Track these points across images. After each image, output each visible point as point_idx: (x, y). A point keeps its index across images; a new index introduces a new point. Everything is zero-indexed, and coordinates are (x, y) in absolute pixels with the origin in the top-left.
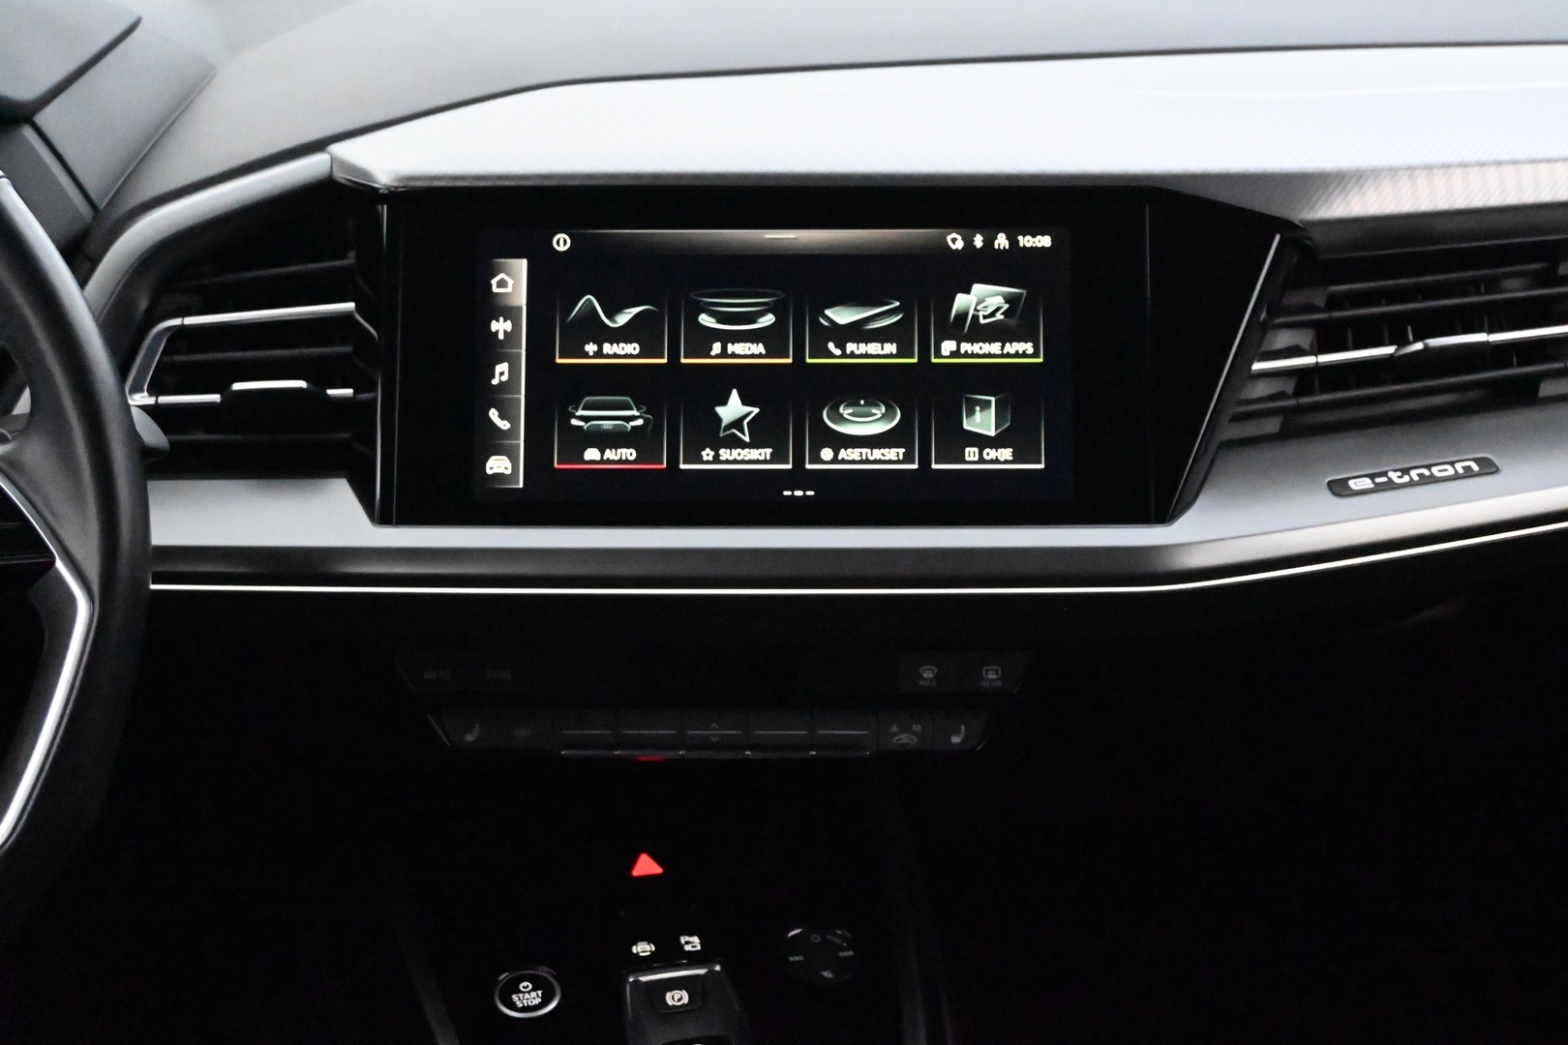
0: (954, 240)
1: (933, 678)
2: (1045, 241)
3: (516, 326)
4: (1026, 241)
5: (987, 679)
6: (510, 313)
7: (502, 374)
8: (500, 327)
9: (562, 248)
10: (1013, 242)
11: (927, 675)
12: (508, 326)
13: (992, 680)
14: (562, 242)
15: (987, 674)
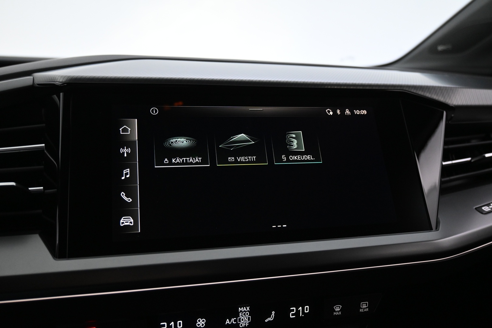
0: (329, 112)
1: (340, 311)
2: (364, 112)
3: (133, 150)
4: (357, 112)
5: (362, 308)
6: (130, 144)
7: (127, 174)
8: (125, 151)
9: (154, 114)
10: (352, 112)
11: (337, 309)
12: (129, 150)
13: (364, 308)
14: (154, 111)
15: (362, 306)
